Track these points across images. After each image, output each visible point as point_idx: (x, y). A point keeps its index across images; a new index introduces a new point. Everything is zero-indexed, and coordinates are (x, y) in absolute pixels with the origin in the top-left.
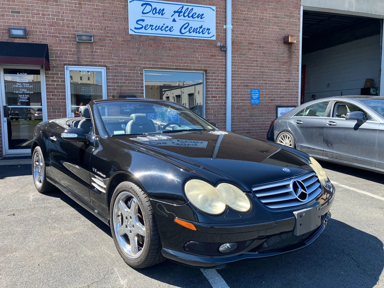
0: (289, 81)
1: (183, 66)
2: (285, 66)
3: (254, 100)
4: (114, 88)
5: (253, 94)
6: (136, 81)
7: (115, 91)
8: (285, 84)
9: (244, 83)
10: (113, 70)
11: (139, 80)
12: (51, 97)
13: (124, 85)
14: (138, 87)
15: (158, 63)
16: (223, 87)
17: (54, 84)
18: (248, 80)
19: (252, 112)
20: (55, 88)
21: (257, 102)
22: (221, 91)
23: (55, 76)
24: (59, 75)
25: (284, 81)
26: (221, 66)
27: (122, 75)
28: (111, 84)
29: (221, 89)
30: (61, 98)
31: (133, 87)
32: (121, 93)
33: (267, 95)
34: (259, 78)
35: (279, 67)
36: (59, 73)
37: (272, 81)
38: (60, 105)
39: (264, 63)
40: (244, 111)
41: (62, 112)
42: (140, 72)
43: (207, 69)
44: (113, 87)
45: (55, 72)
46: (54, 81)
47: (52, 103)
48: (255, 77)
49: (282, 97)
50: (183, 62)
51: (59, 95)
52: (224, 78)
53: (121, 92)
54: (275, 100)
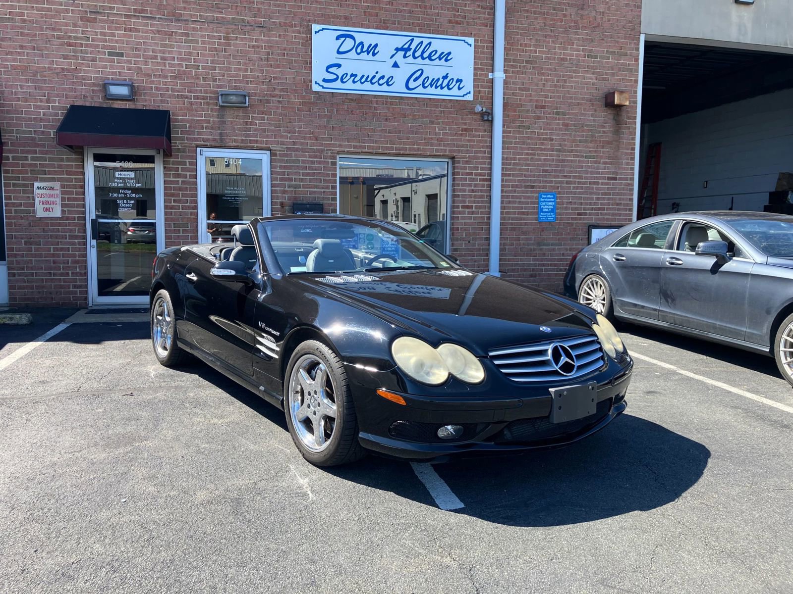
0: (615, 179)
1: (410, 149)
2: (607, 150)
3: (545, 214)
4: (283, 189)
5: (542, 201)
6: (324, 177)
7: (285, 194)
8: (607, 184)
9: (525, 181)
10: (283, 157)
11: (328, 175)
12: (173, 204)
13: (302, 183)
14: (327, 187)
15: (364, 143)
16: (485, 188)
17: (178, 181)
19: (541, 235)
20: (180, 189)
21: (551, 217)
22: (482, 197)
23: (180, 167)
24: (188, 166)
25: (604, 178)
26: (482, 149)
27: (298, 166)
28: (278, 182)
29: (481, 192)
30: (190, 206)
31: (318, 187)
32: (295, 198)
33: (571, 205)
34: (556, 171)
36: (187, 161)
37: (581, 178)
38: (188, 218)
39: (566, 143)
40: (524, 234)
41: (190, 232)
42: (330, 161)
43: (455, 154)
44: (282, 188)
45: (179, 160)
46: (178, 176)
47: (173, 214)
48: (547, 170)
49: (599, 209)
50: (410, 142)
51: (186, 201)
52: (487, 172)
53: (296, 197)
54: (585, 214)
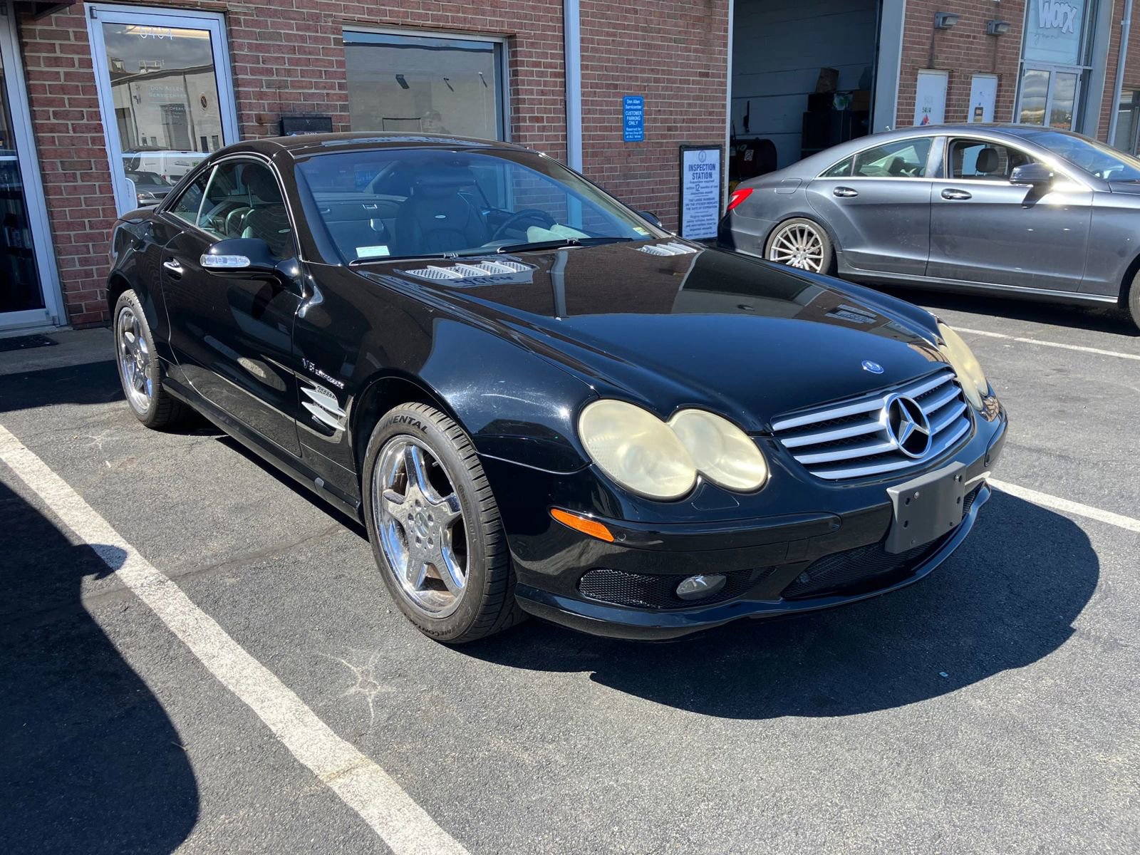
0: (706, 75)
1: (454, 19)
2: (698, 31)
3: (631, 130)
4: (258, 89)
5: (628, 110)
6: (325, 67)
7: (262, 99)
8: (698, 83)
9: (607, 77)
10: (252, 27)
11: (331, 63)
12: (53, 121)
13: (289, 79)
14: (332, 87)
15: (383, 5)
16: (558, 89)
17: (58, 73)
18: (616, 69)
19: (627, 163)
20: (63, 89)
21: (639, 135)
22: (554, 102)
23: (57, 42)
24: (73, 41)
25: (695, 74)
26: (550, 24)
27: (279, 46)
28: (249, 77)
29: (553, 96)
30: (89, 124)
31: (317, 86)
32: (281, 107)
33: (660, 115)
34: (641, 62)
35: (686, 33)
36: (70, 30)
37: (670, 73)
38: (88, 149)
39: (652, 18)
40: (608, 161)
41: (97, 179)
42: (333, 36)
43: (516, 30)
44: (256, 87)
45: (54, 27)
46: (56, 62)
47: (57, 142)
48: (632, 60)
49: (691, 121)
50: (453, 6)
51: (80, 115)
52: (559, 61)
53: (282, 104)
54: (676, 129)
